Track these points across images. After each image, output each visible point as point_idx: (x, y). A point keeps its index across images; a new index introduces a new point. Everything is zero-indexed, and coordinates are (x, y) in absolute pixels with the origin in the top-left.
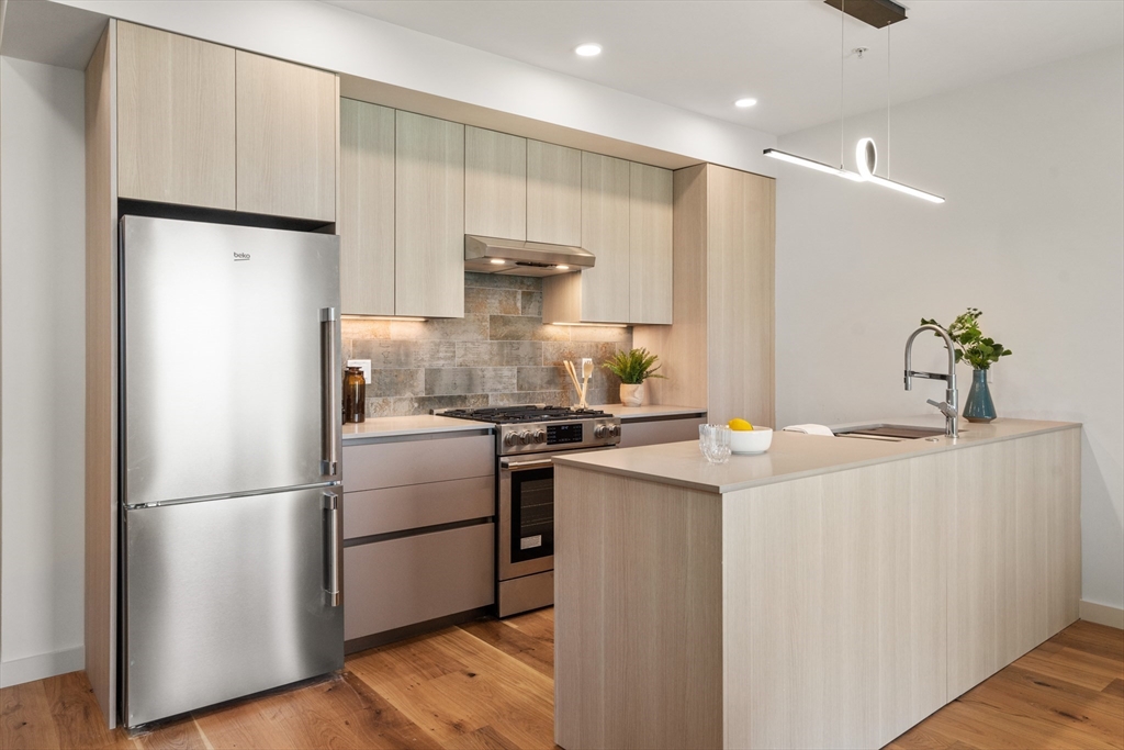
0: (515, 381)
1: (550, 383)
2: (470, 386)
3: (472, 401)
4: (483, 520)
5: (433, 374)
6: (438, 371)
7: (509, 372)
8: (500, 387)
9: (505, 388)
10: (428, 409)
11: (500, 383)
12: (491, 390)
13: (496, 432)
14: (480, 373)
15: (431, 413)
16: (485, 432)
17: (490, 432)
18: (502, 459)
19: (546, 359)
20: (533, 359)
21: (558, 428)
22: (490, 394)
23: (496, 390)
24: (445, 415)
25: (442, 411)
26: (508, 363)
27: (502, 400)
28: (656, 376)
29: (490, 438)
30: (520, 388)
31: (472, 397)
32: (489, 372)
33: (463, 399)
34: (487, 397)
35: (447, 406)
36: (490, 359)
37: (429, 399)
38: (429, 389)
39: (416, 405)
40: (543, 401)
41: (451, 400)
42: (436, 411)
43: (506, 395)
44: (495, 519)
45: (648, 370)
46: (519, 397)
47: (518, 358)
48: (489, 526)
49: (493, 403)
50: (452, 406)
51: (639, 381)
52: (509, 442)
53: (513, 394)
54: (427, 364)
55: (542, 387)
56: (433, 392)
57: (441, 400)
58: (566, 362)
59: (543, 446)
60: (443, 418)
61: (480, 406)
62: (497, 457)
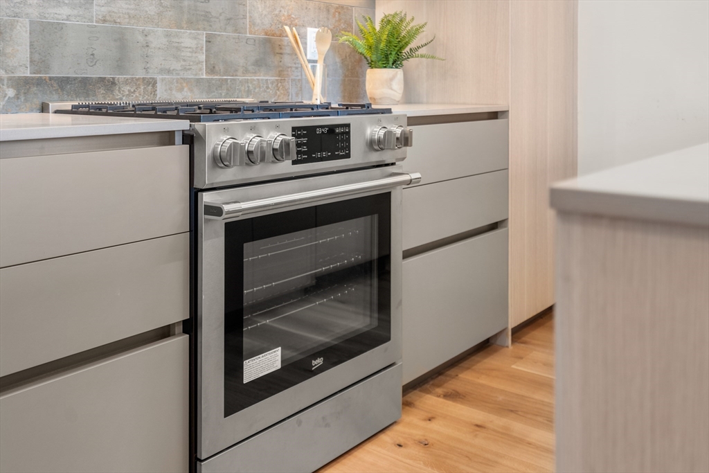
0: (203, 57)
1: (260, 63)
2: (121, 63)
3: (126, 89)
4: (164, 333)
5: (46, 34)
6: (59, 27)
7: (190, 40)
8: (176, 65)
9: (185, 69)
10: (37, 102)
11: (177, 58)
12: (162, 71)
13: (190, 139)
14: (140, 38)
15: (44, 108)
16: (166, 138)
17: (178, 138)
18: (207, 198)
19: (253, 24)
20: (233, 21)
21: (311, 130)
22: (159, 77)
23: (169, 72)
24: (75, 111)
25: (68, 105)
26: (191, 24)
27: (181, 90)
28: (422, 56)
29: (179, 151)
30: (212, 70)
31: (126, 82)
32: (158, 39)
33: (110, 84)
34: (153, 83)
35: (78, 96)
36: (160, 14)
37: (39, 82)
38: (40, 59)
39: (11, 93)
40: (248, 93)
41: (85, 84)
42: (53, 106)
43: (187, 81)
44: (191, 326)
45: (412, 45)
46: (209, 86)
47: (207, 17)
48: (180, 342)
49: (163, 95)
50: (87, 96)
51: (396, 63)
52: (220, 161)
53: (199, 81)
54: (34, 13)
55: (246, 71)
56: (47, 68)
57: (63, 85)
58: (287, 28)
59: (286, 167)
60: (68, 118)
61: (141, 97)
62: (194, 194)
